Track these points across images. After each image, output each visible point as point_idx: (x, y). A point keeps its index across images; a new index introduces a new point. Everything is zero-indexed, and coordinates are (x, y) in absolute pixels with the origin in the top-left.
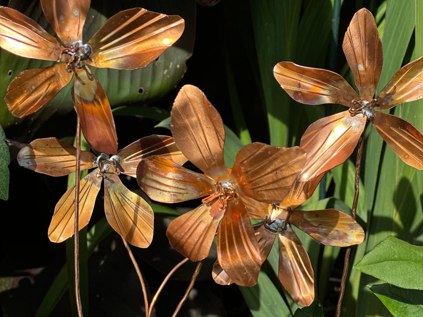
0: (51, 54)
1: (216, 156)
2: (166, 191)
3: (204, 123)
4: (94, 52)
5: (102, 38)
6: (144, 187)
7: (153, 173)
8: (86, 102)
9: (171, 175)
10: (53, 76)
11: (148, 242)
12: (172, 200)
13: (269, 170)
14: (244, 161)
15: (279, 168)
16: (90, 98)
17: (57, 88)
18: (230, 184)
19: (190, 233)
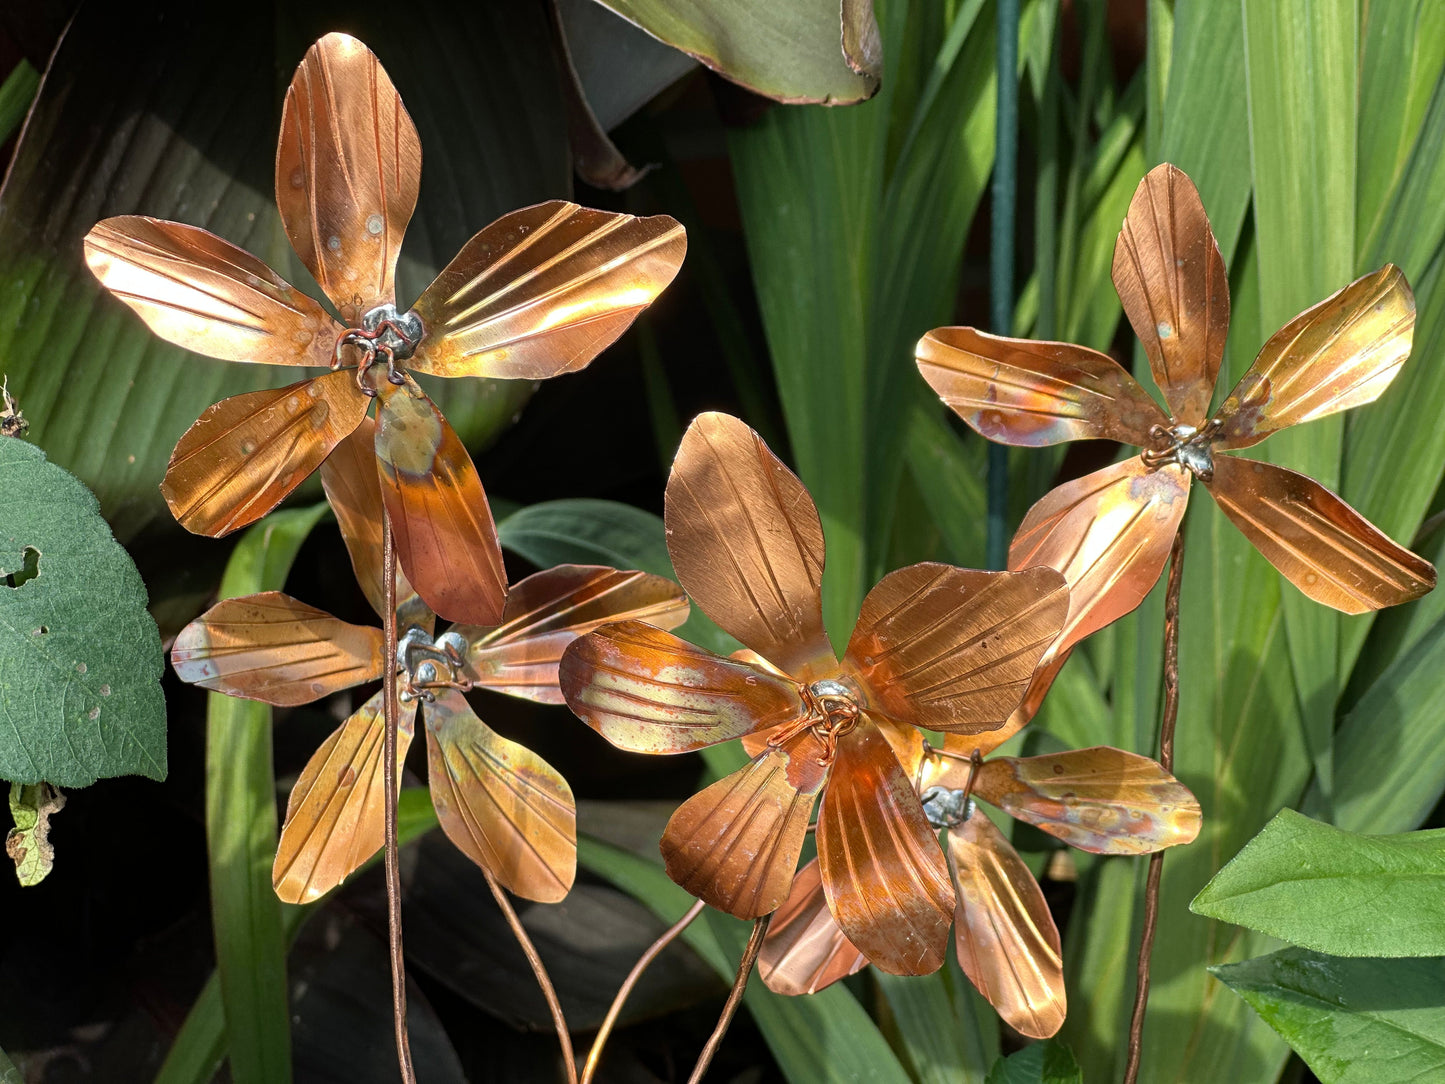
0: (304, 347)
1: (799, 609)
2: (657, 722)
3: (760, 520)
4: (431, 335)
5: (454, 292)
6: (589, 714)
7: (615, 671)
8: (410, 479)
9: (668, 674)
10: (309, 411)
11: (563, 885)
12: (678, 747)
13: (962, 639)
14: (887, 618)
15: (991, 631)
16: (420, 467)
17: (324, 445)
18: (842, 688)
19: (733, 836)
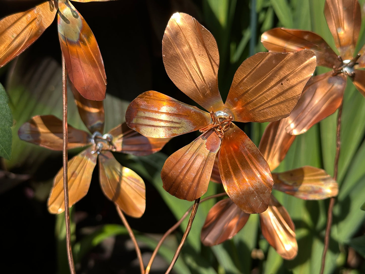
1: (210, 83)
2: (160, 127)
3: (196, 51)
6: (136, 127)
7: (145, 110)
8: (71, 43)
9: (164, 109)
12: (167, 136)
13: (272, 83)
14: (244, 79)
15: (285, 77)
17: (40, 31)
18: (225, 114)
19: (187, 168)
